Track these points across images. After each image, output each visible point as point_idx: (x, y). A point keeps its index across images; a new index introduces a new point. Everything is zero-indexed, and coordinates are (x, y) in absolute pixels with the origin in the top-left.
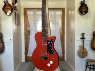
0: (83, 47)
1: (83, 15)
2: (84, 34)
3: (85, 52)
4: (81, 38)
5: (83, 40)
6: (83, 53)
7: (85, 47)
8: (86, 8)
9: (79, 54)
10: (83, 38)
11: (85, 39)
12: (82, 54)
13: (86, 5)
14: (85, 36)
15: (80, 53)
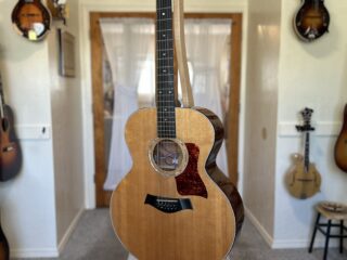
0: (304, 161)
1: (310, 40)
2: (312, 111)
3: (312, 176)
4: (299, 128)
5: (305, 133)
6: (305, 181)
7: (312, 159)
9: (292, 185)
10: (306, 128)
11: (313, 129)
12: (299, 184)
13: (321, 3)
14: (315, 120)
15: (294, 179)
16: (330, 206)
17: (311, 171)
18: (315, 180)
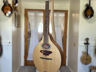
1: (88, 18)
2: (89, 39)
3: (89, 58)
4: (85, 44)
6: (87, 59)
7: (89, 53)
8: (91, 12)
9: (83, 61)
10: (87, 44)
11: (89, 44)
12: (85, 60)
13: (91, 8)
14: (90, 42)
15: (84, 59)
16: (94, 67)
17: (88, 56)
18: (90, 59)
